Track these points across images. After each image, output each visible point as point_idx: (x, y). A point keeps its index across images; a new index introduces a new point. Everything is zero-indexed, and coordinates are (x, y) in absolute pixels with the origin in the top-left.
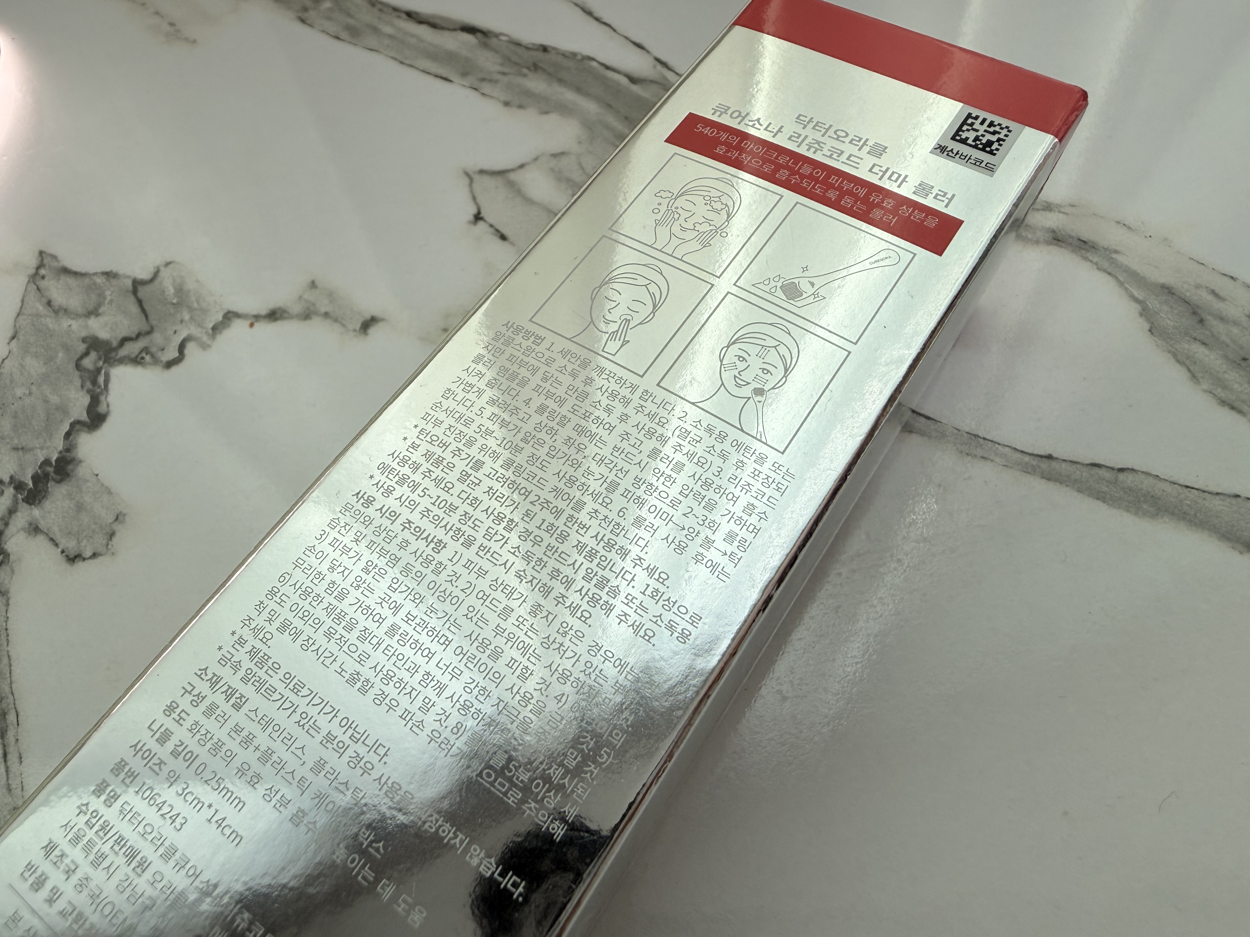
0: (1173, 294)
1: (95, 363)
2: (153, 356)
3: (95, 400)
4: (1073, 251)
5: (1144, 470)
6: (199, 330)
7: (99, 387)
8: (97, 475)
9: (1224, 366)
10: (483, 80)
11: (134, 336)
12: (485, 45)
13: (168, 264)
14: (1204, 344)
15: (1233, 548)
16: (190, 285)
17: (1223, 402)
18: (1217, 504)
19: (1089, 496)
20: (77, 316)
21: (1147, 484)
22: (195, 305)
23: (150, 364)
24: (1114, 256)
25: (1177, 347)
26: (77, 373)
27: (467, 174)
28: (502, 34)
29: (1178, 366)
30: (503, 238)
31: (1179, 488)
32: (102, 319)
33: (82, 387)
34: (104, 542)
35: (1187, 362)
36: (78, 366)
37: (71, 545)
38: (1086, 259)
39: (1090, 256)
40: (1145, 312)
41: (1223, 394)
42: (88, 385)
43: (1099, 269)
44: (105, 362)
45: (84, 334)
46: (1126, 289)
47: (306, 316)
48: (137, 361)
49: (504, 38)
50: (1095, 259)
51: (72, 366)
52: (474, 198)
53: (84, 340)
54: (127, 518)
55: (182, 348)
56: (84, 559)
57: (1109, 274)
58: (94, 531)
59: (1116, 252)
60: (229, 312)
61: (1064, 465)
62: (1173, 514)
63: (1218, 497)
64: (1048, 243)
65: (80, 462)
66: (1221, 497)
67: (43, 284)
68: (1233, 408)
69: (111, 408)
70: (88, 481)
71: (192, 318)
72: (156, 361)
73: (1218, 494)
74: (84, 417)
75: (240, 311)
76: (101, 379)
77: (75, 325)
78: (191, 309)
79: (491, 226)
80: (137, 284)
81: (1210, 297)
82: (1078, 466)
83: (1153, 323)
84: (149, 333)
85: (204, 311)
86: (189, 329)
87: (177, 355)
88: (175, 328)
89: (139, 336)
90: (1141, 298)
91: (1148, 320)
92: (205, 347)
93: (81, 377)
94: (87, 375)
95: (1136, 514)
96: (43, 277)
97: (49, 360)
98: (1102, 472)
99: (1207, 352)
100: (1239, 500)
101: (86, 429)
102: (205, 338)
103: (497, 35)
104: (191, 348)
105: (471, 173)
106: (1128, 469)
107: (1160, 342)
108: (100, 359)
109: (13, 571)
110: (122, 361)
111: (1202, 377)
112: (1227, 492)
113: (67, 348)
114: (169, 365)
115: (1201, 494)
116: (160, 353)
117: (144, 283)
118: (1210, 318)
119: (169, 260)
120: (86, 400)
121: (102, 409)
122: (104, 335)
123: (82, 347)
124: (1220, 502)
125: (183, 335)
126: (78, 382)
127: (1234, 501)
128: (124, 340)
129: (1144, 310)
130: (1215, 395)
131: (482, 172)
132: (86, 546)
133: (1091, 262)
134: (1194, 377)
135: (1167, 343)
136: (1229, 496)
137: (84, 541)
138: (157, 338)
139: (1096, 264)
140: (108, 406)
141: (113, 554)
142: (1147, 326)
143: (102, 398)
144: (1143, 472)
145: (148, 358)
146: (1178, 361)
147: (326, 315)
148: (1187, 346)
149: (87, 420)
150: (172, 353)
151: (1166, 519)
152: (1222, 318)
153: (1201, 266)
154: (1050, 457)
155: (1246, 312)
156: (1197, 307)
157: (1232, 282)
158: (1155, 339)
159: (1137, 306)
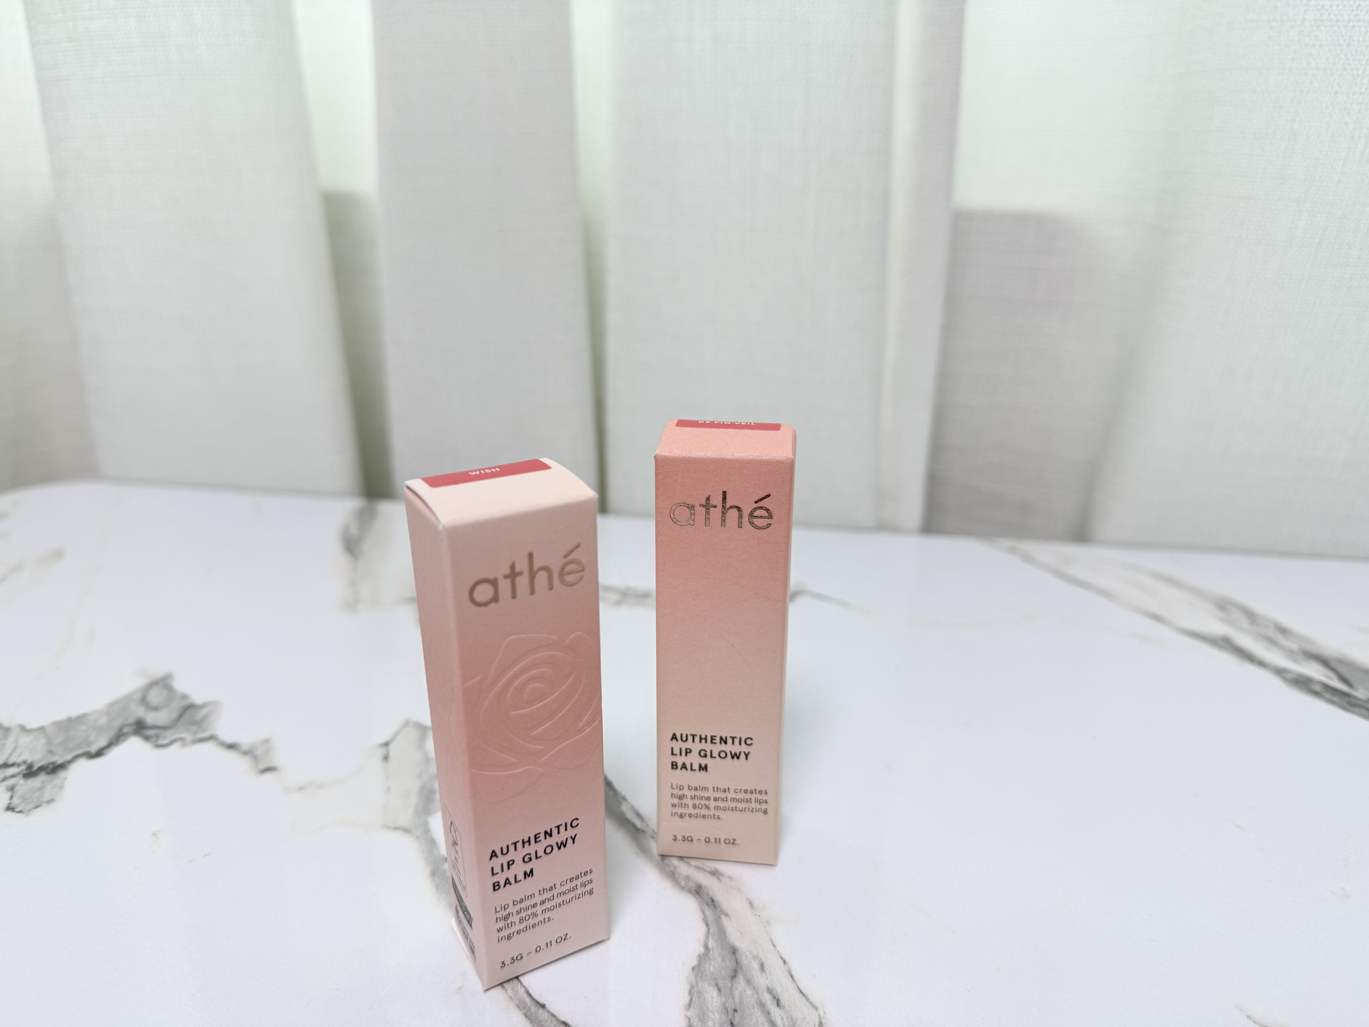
0: (734, 955)
6: (191, 737)
7: (117, 742)
8: (66, 779)
9: (716, 1008)
11: (160, 727)
14: (719, 990)
20: (148, 708)
23: (151, 742)
24: (723, 917)
25: (700, 984)
26: (116, 732)
29: (687, 994)
32: (156, 714)
33: (110, 738)
34: (31, 808)
36: (121, 729)
37: (16, 802)
39: (708, 910)
40: (704, 957)
42: (114, 739)
43: (705, 920)
44: (133, 733)
45: (141, 716)
46: (707, 938)
47: (246, 753)
48: (147, 738)
50: (709, 914)
53: (138, 719)
54: (54, 803)
55: (173, 741)
56: (13, 811)
57: (707, 925)
58: (33, 802)
59: (727, 915)
64: (689, 892)
67: (152, 688)
69: (109, 753)
70: (59, 779)
71: (195, 731)
72: (155, 742)
74: (94, 751)
76: (122, 739)
80: (190, 706)
81: (756, 966)
84: (169, 728)
86: (187, 735)
87: (167, 743)
88: (182, 732)
90: (711, 947)
91: (699, 961)
92: (184, 745)
94: (119, 734)
97: (112, 720)
99: (715, 996)
101: (88, 757)
104: (178, 743)
107: (691, 976)
108: (133, 730)
110: (141, 735)
111: (694, 1008)
113: (125, 719)
114: (158, 746)
116: (161, 739)
117: (194, 707)
118: (741, 977)
122: (148, 720)
125: (183, 736)
128: (154, 727)
130: (689, 1021)
132: (21, 806)
134: (689, 1006)
135: (696, 978)
137: (24, 804)
138: (169, 732)
139: (706, 916)
142: (695, 964)
146: (690, 992)
147: (256, 756)
148: (706, 986)
152: (749, 982)
153: (772, 947)
154: (543, 1006)
155: (770, 985)
156: (741, 968)
157: (782, 964)
158: (691, 973)
159: (702, 950)
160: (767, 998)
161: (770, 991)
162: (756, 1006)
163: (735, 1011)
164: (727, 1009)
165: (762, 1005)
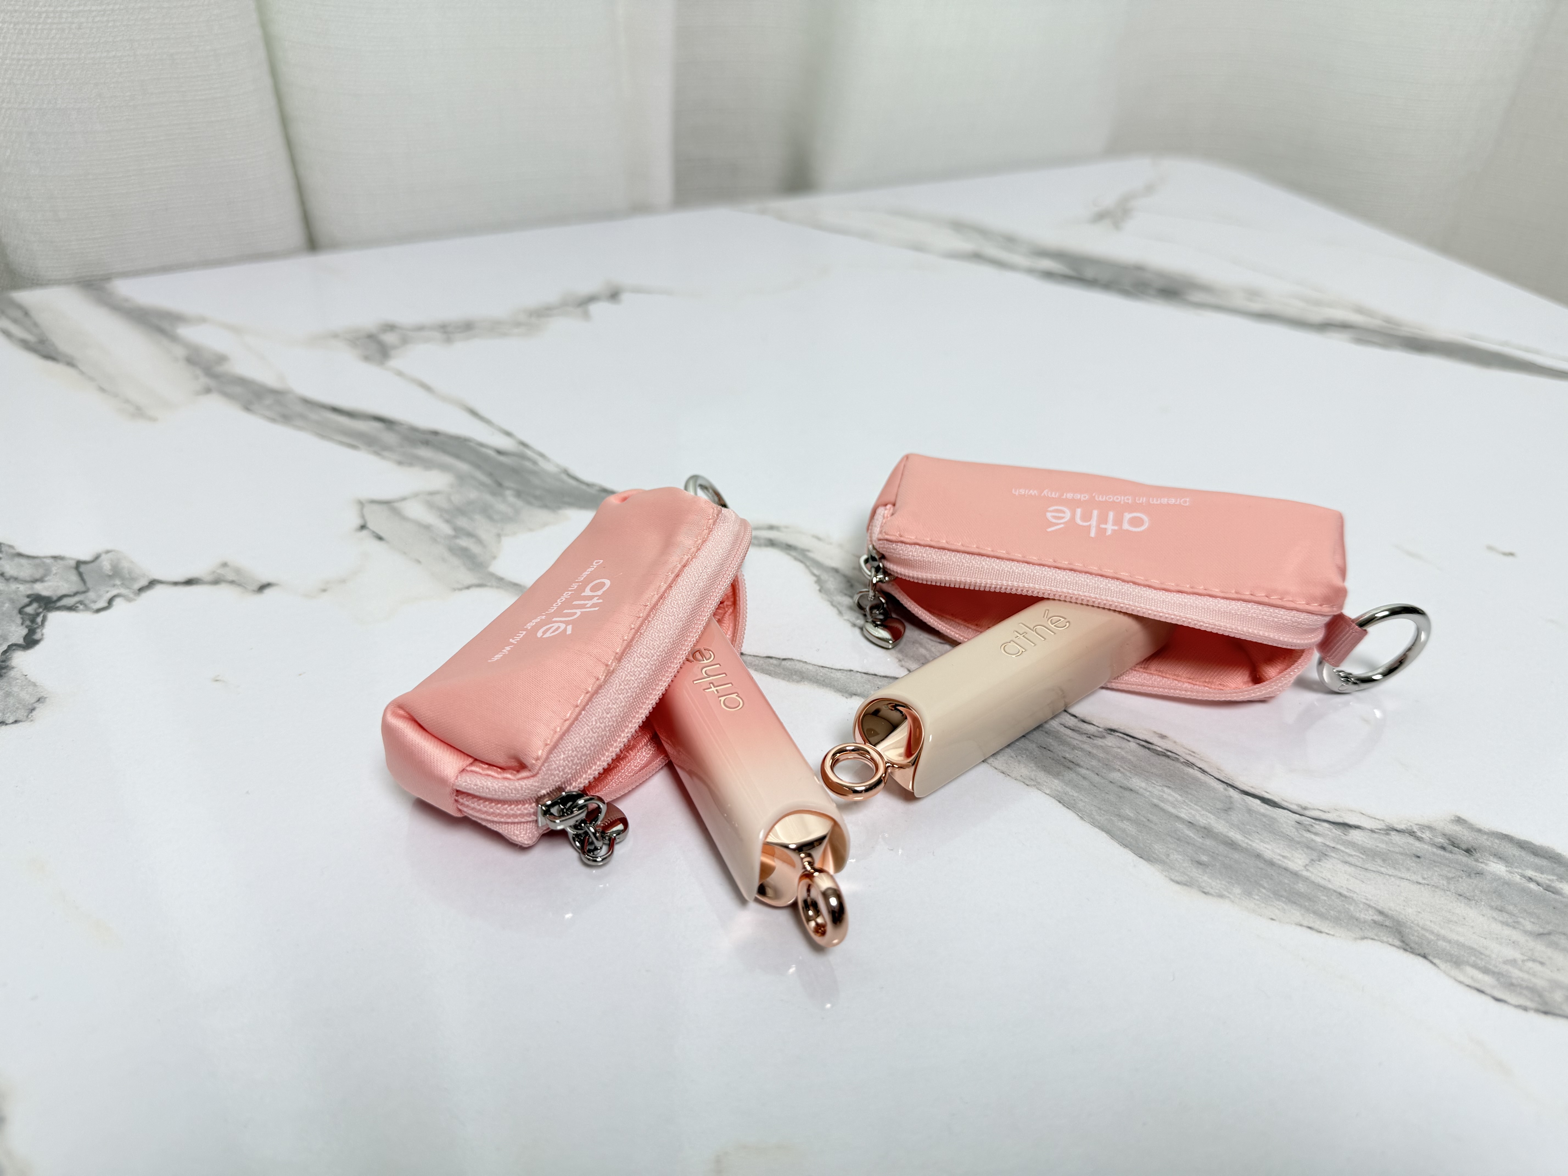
0: (838, 571)
1: (36, 610)
2: (85, 605)
3: (32, 631)
4: (782, 550)
5: (797, 659)
7: (37, 624)
8: (26, 676)
10: (384, 449)
11: (72, 594)
12: (390, 429)
13: (108, 552)
15: (843, 695)
16: (125, 564)
18: (838, 674)
20: (24, 582)
21: (798, 666)
22: (126, 576)
23: (83, 610)
24: (807, 553)
25: (834, 598)
26: (19, 616)
27: (359, 502)
28: (404, 423)
29: (832, 608)
30: (380, 538)
31: (818, 667)
32: (46, 584)
34: (25, 714)
35: (838, 606)
36: (21, 611)
38: (788, 554)
39: (791, 553)
42: (28, 623)
43: (795, 560)
45: (29, 592)
46: (809, 570)
47: (216, 583)
49: (404, 426)
50: (795, 555)
51: (15, 612)
52: (362, 516)
56: (7, 724)
57: (801, 561)
58: (17, 708)
59: (808, 551)
60: (154, 580)
62: (810, 680)
63: (840, 671)
64: (767, 546)
65: (13, 668)
66: (842, 671)
70: (18, 679)
73: (840, 670)
74: (21, 641)
75: (162, 580)
77: (22, 588)
78: (123, 579)
79: (372, 532)
80: (79, 564)
83: (822, 587)
85: (134, 579)
88: (107, 589)
89: (76, 594)
91: (820, 585)
93: (22, 618)
98: (771, 661)
100: (852, 672)
101: (22, 649)
102: (131, 595)
103: (400, 424)
105: (363, 502)
106: (787, 660)
107: (823, 596)
108: (40, 607)
112: (846, 669)
115: (830, 670)
117: (85, 563)
119: (110, 549)
120: (25, 631)
121: (37, 637)
122: (45, 593)
123: (27, 600)
124: (840, 674)
126: (19, 621)
127: (849, 673)
129: (819, 581)
130: (851, 621)
131: (372, 502)
132: (9, 717)
133: (792, 556)
134: (841, 613)
135: (828, 596)
136: (846, 671)
137: (9, 714)
138: (91, 595)
139: (795, 557)
140: (42, 635)
141: (32, 721)
142: (818, 588)
143: (38, 631)
145: (81, 607)
146: (831, 604)
147: (232, 582)
149: (23, 643)
150: (101, 604)
151: (808, 683)
158: (821, 594)
159: (814, 578)
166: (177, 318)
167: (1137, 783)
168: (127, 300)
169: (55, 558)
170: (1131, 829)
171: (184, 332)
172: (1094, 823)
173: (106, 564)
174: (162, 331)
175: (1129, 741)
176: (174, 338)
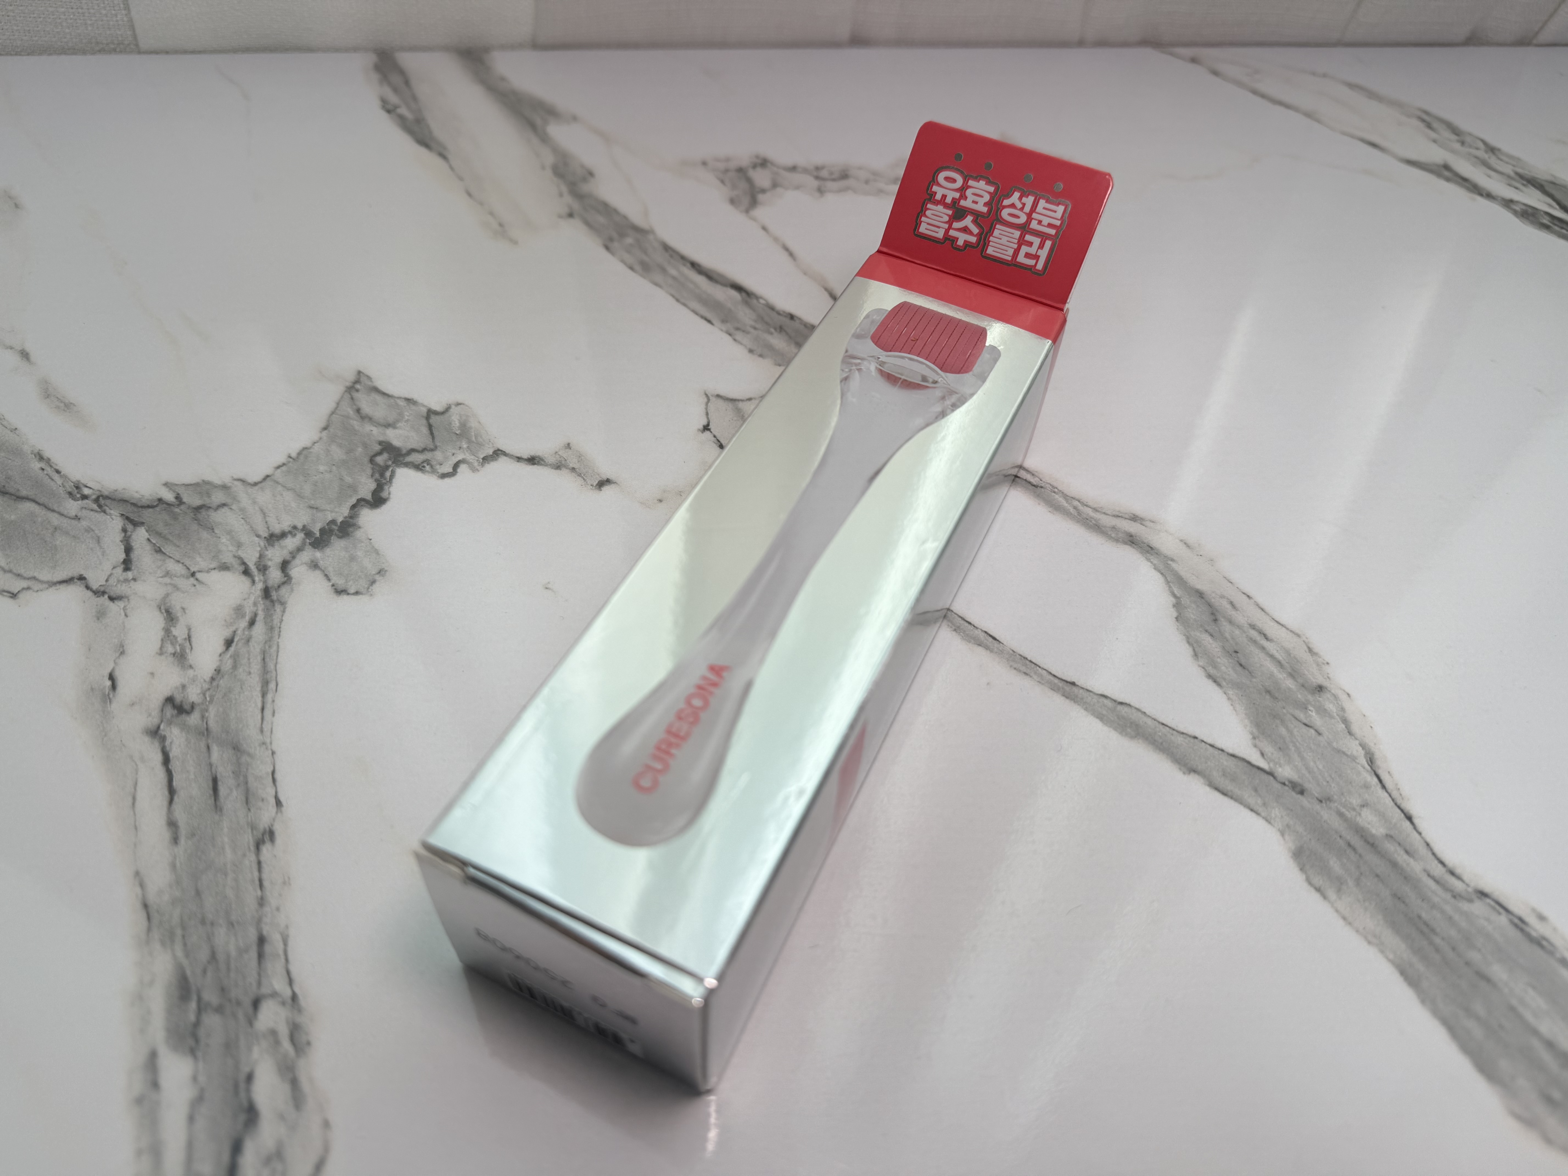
0: (1202, 598)
1: (386, 461)
2: (432, 467)
3: (380, 487)
4: (1141, 553)
5: (1137, 707)
6: (473, 457)
7: (385, 479)
8: (370, 539)
9: (1220, 653)
10: (738, 329)
11: (420, 449)
12: (746, 303)
13: (458, 404)
14: (1211, 635)
16: (473, 424)
17: (1210, 676)
18: (1180, 739)
19: (1092, 715)
20: (378, 424)
21: (1135, 716)
22: (474, 439)
23: (428, 472)
24: (1170, 562)
25: (1192, 633)
26: (370, 465)
27: (706, 395)
28: (761, 298)
29: (1187, 645)
30: (721, 446)
31: (1157, 723)
32: (397, 432)
33: (372, 476)
34: (366, 586)
35: (1195, 645)
36: (372, 460)
37: (340, 582)
38: (1148, 560)
39: (1152, 558)
40: (1178, 605)
41: (1212, 671)
42: (377, 476)
43: (1155, 569)
44: (393, 463)
45: (381, 438)
46: (1170, 587)
47: (558, 467)
48: (418, 467)
49: (762, 301)
50: (1155, 562)
51: (366, 459)
52: (707, 414)
53: (380, 443)
54: (387, 574)
55: (456, 466)
56: (348, 594)
57: (1162, 574)
58: (359, 577)
59: (1172, 560)
60: (499, 450)
61: (1081, 691)
62: (1147, 739)
63: (1182, 735)
64: (1125, 543)
65: (359, 527)
66: (1184, 736)
67: (356, 395)
68: (1215, 681)
69: (391, 496)
70: (363, 542)
71: (468, 447)
72: (433, 471)
73: (1183, 733)
74: (369, 497)
75: (507, 452)
76: (388, 474)
77: (375, 431)
78: (469, 441)
79: (715, 436)
80: (430, 413)
81: (1228, 606)
82: (1091, 694)
83: (1180, 614)
84: (432, 450)
85: (480, 445)
86: (465, 455)
87: (451, 470)
88: (454, 451)
89: (424, 450)
90: (1178, 595)
91: (1178, 611)
92: (474, 470)
93: (373, 469)
94: (377, 468)
95: (1121, 733)
96: (357, 391)
97: (349, 451)
98: (1106, 701)
99: (1211, 641)
101: (369, 506)
102: (476, 464)
103: (757, 298)
104: (463, 468)
105: (709, 395)
106: (1126, 704)
107: (1180, 627)
108: (390, 459)
109: (292, 590)
110: (407, 465)
111: (1201, 657)
112: (1188, 733)
113: (365, 446)
114: (444, 476)
116: (438, 467)
117: (436, 413)
118: (1223, 620)
119: (460, 401)
120: (373, 486)
121: (384, 495)
122: (396, 443)
123: (378, 448)
124: (1182, 739)
125: (460, 457)
126: (369, 472)
128: (413, 450)
129: (1177, 604)
130: (1206, 670)
131: (718, 396)
132: (351, 585)
133: (1152, 563)
134: (1196, 655)
135: (1185, 629)
136: (1190, 736)
137: (351, 582)
138: (438, 455)
139: (1155, 565)
140: (389, 494)
141: (371, 595)
142: (1175, 614)
143: (386, 487)
144: (1136, 708)
145: (428, 468)
146: (1188, 642)
147: (573, 469)
148: (1198, 634)
149: (371, 500)
150: (448, 468)
151: (1140, 741)
152: (1230, 622)
153: (1230, 584)
154: (1073, 684)
155: (1249, 621)
156: (1217, 611)
157: (1248, 599)
158: (1178, 624)
159: (1173, 600)
160: (1254, 634)
161: (1253, 627)
162: (1249, 643)
163: (1236, 652)
164: (1229, 652)
165: (1255, 642)
166: (551, 112)
167: (1498, 972)
168: (503, 79)
169: (408, 400)
170: (1478, 1032)
171: (556, 131)
172: (1436, 1013)
173: (455, 419)
174: (533, 126)
175: (1500, 914)
176: (545, 139)
